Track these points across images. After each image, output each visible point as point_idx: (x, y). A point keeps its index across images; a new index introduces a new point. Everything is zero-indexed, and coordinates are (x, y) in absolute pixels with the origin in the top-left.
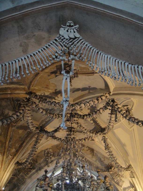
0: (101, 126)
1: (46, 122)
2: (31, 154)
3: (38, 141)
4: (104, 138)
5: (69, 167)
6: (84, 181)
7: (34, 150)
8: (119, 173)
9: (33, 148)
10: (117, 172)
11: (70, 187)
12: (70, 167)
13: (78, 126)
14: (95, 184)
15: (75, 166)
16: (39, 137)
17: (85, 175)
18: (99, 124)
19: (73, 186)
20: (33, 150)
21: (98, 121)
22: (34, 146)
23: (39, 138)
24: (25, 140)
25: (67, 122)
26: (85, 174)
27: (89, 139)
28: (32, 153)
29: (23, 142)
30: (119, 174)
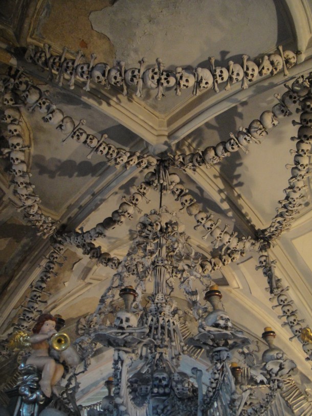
0: (252, 223)
1: (81, 206)
2: (29, 308)
3: (53, 268)
4: (265, 261)
5: (150, 319)
6: (219, 349)
7: (39, 297)
8: (307, 390)
9: (34, 289)
10: (298, 386)
11: (155, 390)
12: (155, 319)
13: (184, 202)
14: (258, 382)
15: (174, 315)
16: (55, 255)
17: (222, 323)
18: (248, 218)
19: (166, 386)
20: (35, 296)
21: (243, 208)
22: (40, 284)
23: (56, 258)
24: (16, 273)
25: (147, 188)
26: (222, 318)
27: (215, 265)
28: (33, 307)
29: (8, 278)
30: (306, 392)
